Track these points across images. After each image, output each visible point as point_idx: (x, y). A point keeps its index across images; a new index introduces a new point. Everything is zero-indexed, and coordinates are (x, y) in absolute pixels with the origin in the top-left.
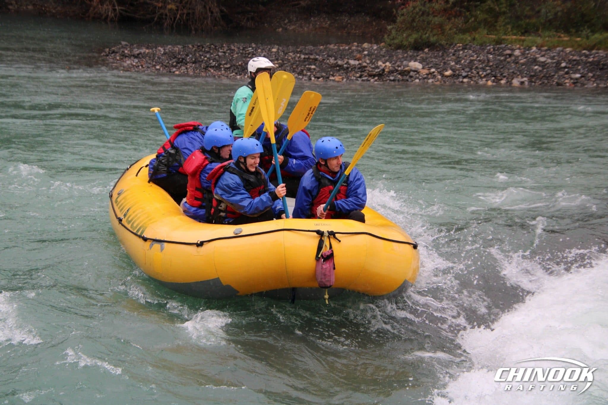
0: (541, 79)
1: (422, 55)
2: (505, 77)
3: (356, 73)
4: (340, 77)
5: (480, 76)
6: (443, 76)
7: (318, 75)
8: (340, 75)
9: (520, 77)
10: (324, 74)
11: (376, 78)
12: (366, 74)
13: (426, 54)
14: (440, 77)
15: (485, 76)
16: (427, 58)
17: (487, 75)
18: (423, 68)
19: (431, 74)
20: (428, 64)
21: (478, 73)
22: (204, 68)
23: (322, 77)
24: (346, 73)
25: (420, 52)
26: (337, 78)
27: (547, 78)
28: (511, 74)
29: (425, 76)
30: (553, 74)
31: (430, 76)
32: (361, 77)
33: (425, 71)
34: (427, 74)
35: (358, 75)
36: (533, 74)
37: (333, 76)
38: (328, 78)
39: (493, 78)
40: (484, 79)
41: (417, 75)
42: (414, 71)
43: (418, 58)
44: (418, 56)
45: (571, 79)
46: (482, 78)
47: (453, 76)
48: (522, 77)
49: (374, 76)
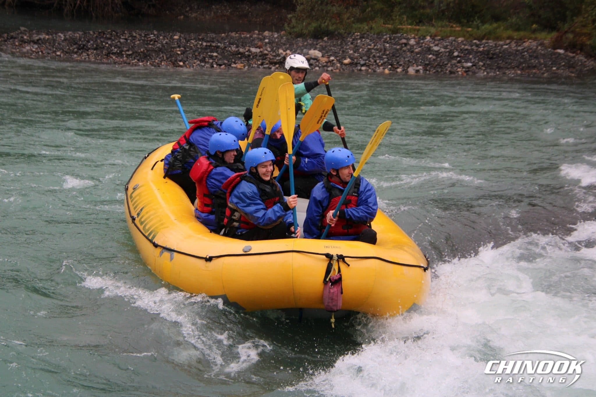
0: (436, 67)
1: (321, 44)
2: (401, 65)
3: (258, 60)
4: (242, 65)
5: (377, 64)
6: (342, 64)
7: (220, 62)
8: (242, 63)
9: (415, 65)
10: (226, 62)
11: (277, 66)
12: (267, 62)
13: (325, 42)
14: (339, 65)
15: (382, 65)
16: (326, 47)
17: (385, 63)
18: (323, 56)
19: (330, 62)
20: (327, 52)
21: (375, 61)
22: (105, 55)
23: (224, 64)
24: (248, 61)
25: (320, 41)
26: (239, 66)
27: (441, 67)
28: (407, 63)
29: (325, 64)
30: (446, 63)
31: (329, 64)
32: (262, 64)
33: (324, 60)
34: (326, 62)
35: (259, 63)
36: (427, 62)
37: (235, 63)
38: (230, 65)
39: (390, 66)
40: (381, 68)
41: (317, 63)
42: (314, 59)
43: (318, 46)
44: (317, 44)
45: (463, 67)
46: (379, 66)
47: (350, 64)
48: (417, 66)
49: (275, 63)
